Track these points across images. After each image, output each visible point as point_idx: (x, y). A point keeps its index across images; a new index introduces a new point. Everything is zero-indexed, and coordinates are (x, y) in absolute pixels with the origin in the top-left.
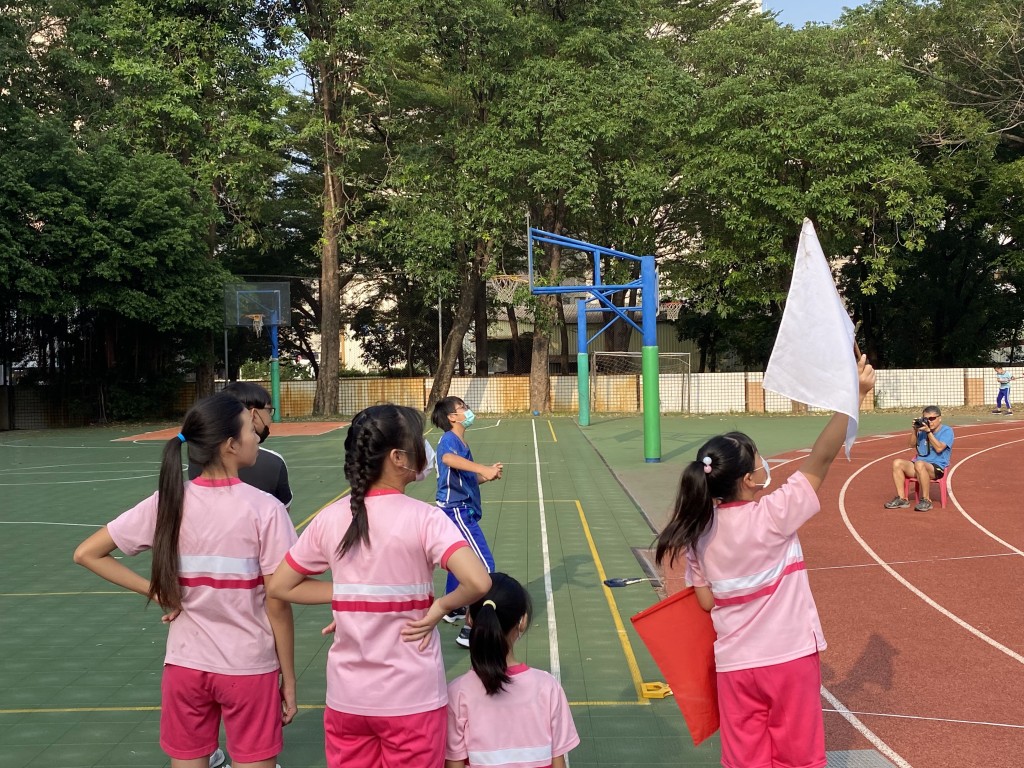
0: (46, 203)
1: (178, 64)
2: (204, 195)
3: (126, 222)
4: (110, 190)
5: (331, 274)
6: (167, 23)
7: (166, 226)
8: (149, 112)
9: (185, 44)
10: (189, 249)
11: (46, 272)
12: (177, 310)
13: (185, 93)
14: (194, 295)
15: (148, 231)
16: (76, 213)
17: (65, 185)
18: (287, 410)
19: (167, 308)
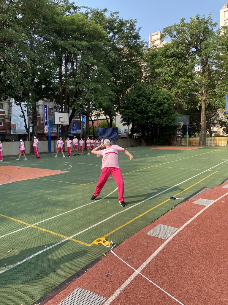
0: (139, 101)
1: (169, 68)
2: (173, 96)
3: (155, 104)
4: (152, 97)
5: (203, 113)
6: (167, 60)
7: (164, 104)
8: (162, 80)
9: (171, 64)
10: (168, 108)
11: (139, 115)
12: (166, 122)
13: (170, 74)
14: (170, 118)
15: (160, 105)
16: (145, 102)
17: (143, 97)
18: (194, 144)
19: (164, 121)
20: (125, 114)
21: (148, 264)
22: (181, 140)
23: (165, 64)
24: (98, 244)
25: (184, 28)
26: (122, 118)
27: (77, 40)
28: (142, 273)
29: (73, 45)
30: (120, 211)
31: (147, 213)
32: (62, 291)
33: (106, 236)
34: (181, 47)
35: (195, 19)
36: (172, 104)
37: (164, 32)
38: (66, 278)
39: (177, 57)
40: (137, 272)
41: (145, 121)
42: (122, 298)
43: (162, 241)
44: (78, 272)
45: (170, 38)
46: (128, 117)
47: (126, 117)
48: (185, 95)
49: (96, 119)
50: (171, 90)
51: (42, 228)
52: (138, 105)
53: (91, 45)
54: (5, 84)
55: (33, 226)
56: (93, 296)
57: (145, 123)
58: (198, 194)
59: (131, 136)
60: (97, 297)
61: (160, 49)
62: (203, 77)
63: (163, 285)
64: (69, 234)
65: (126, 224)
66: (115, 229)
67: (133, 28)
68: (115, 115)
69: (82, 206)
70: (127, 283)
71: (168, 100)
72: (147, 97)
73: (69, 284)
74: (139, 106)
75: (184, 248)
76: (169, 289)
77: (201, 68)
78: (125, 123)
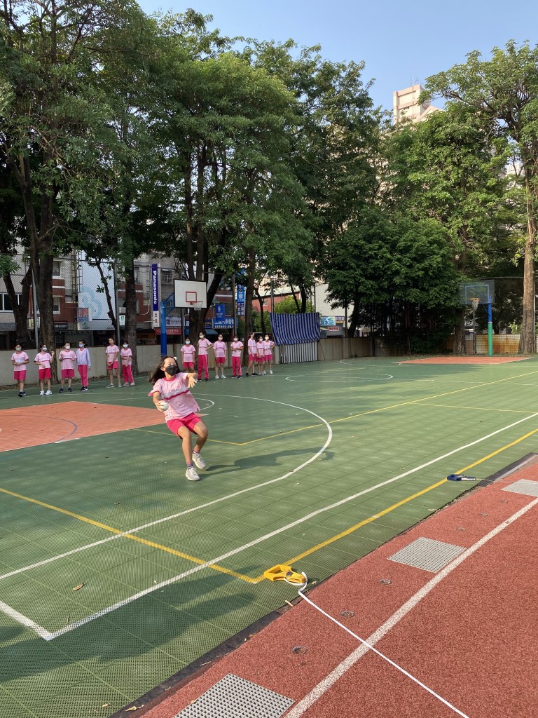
0: (371, 249)
1: (442, 170)
2: (454, 236)
3: (408, 255)
4: (401, 239)
5: (529, 274)
6: (436, 151)
7: (431, 255)
8: (426, 198)
9: (446, 158)
10: (440, 265)
11: (371, 282)
12: (436, 297)
13: (444, 185)
14: (446, 289)
15: (420, 258)
16: (385, 253)
17: (380, 239)
18: (507, 350)
19: (431, 296)
20: (336, 282)
21: (393, 628)
22: (474, 341)
23: (433, 159)
24: (275, 578)
25: (478, 75)
26: (329, 290)
27: (226, 114)
28: (377, 649)
29: (216, 126)
30: (325, 506)
31: (391, 512)
32: (194, 681)
33: (293, 561)
34: (470, 119)
35: (505, 53)
36: (451, 256)
37: (428, 86)
38: (202, 652)
39: (460, 143)
40: (367, 645)
41: (385, 296)
42: (330, 702)
43: (427, 577)
44: (230, 640)
45: (444, 100)
46: (345, 289)
47: (340, 288)
48: (483, 233)
49: (268, 294)
50: (447, 221)
51: (148, 540)
52: (367, 260)
53: (256, 123)
54: (65, 220)
55: (126, 534)
56: (262, 694)
57: (386, 301)
58: (516, 468)
59: (351, 333)
60: (273, 697)
61: (419, 126)
62: (527, 189)
63: (428, 677)
64: (207, 553)
65: (339, 537)
66: (313, 546)
67: (355, 81)
68: (313, 284)
69: (238, 493)
70: (341, 669)
71: (441, 245)
72: (388, 240)
73: (210, 666)
74: (371, 261)
75: (480, 593)
76: (443, 687)
77: (522, 168)
78: (337, 301)
